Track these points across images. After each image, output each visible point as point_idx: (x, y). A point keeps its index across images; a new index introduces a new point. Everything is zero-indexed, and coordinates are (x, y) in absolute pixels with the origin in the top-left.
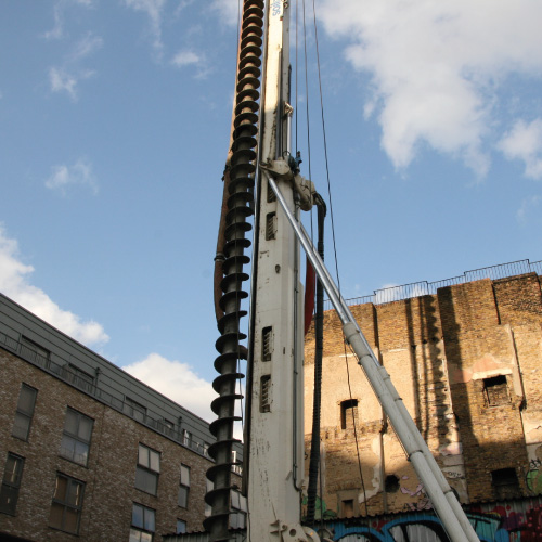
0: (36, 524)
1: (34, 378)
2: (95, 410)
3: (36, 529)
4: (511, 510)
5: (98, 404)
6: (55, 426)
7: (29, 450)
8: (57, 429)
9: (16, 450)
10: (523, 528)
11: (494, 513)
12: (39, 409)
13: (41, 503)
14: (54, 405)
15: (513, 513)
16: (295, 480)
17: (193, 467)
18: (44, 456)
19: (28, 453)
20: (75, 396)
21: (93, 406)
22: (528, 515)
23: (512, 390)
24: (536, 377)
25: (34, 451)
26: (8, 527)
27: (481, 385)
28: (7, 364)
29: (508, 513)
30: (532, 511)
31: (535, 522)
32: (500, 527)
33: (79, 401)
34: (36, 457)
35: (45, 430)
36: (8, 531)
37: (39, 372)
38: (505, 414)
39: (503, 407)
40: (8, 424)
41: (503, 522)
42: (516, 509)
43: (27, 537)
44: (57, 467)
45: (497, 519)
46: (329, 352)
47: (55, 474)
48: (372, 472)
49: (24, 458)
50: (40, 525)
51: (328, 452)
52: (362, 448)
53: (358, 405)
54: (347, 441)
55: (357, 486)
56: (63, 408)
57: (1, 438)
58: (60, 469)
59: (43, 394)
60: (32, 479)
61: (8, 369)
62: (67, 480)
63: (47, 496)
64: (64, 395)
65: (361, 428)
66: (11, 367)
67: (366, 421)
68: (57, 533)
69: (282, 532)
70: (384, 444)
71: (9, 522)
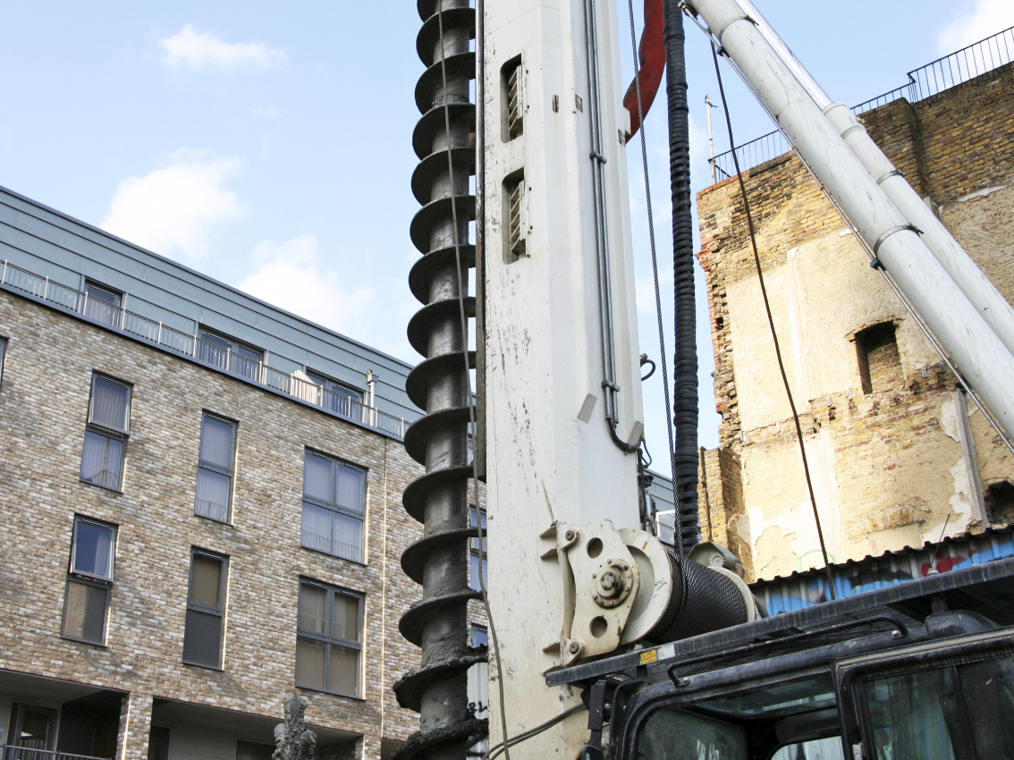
0: (270, 682)
1: (226, 398)
2: (366, 451)
3: (270, 694)
5: (370, 438)
6: (286, 489)
7: (235, 539)
8: (288, 494)
9: (208, 542)
12: (246, 458)
13: (274, 641)
14: (277, 448)
16: (611, 423)
18: (270, 548)
19: (234, 545)
20: (318, 426)
21: (361, 442)
25: (246, 542)
26: (210, 691)
28: (164, 376)
33: (328, 435)
34: (252, 552)
35: (264, 498)
36: (212, 701)
37: (236, 387)
40: (183, 493)
43: (251, 709)
44: (298, 568)
46: (815, 231)
47: (296, 583)
48: (947, 479)
49: (227, 557)
50: (277, 684)
51: (839, 450)
52: (918, 428)
53: (898, 334)
54: (878, 418)
55: (916, 516)
56: (296, 451)
57: (172, 523)
58: (307, 572)
59: (249, 429)
60: (247, 596)
61: (169, 387)
62: (323, 591)
63: (286, 627)
64: (294, 425)
65: (908, 384)
66: (173, 382)
67: (919, 366)
68: (316, 697)
69: (567, 550)
70: (971, 413)
71: (211, 683)
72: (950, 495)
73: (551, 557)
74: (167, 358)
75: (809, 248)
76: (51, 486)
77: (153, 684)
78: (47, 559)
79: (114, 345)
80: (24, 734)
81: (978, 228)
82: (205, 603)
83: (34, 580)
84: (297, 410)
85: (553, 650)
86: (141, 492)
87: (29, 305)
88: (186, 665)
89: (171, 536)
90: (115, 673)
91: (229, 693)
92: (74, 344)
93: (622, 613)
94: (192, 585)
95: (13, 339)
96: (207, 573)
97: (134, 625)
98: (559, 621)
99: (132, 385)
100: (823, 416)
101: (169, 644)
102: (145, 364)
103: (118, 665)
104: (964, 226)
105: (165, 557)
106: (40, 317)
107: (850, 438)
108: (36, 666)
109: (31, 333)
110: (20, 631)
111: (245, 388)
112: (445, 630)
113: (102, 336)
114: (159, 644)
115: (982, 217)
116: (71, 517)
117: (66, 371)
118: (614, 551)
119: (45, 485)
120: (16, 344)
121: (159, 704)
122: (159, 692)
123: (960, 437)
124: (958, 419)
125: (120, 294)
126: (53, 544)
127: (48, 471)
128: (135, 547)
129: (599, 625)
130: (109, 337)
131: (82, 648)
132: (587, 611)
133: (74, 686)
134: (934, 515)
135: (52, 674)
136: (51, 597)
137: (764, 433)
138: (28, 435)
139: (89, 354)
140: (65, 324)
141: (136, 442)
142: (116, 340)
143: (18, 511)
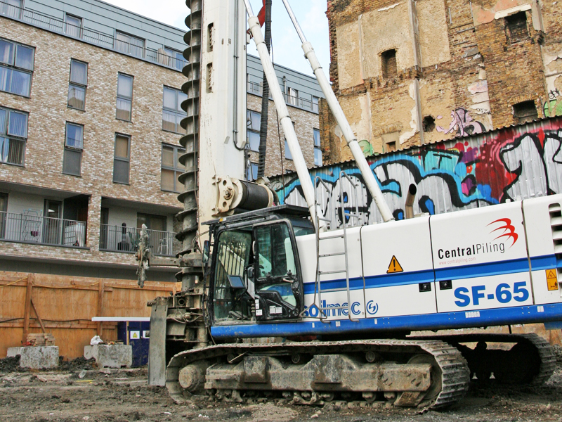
0: (150, 189)
1: (129, 66)
3: (150, 194)
4: (468, 146)
6: (155, 105)
7: (133, 128)
8: (156, 107)
9: (122, 130)
10: (478, 161)
11: (454, 149)
12: (138, 92)
13: (151, 171)
14: (151, 87)
15: (470, 148)
16: (235, 143)
17: (298, 122)
18: (149, 132)
19: (133, 131)
20: (169, 75)
22: (482, 149)
23: (531, 25)
24: (556, 10)
25: (138, 129)
26: (125, 194)
27: (503, 24)
28: (101, 58)
29: (466, 148)
30: (485, 145)
31: (487, 155)
32: (459, 161)
33: (174, 79)
34: (141, 134)
35: (146, 109)
36: (126, 197)
37: (132, 61)
38: (524, 49)
39: (522, 42)
40: (111, 109)
41: (461, 156)
42: (472, 144)
43: (143, 200)
44: (161, 139)
45: (456, 154)
46: (369, 8)
47: (161, 146)
48: (409, 115)
49: (130, 136)
50: (153, 190)
51: (373, 101)
52: (401, 93)
53: (396, 54)
54: (388, 89)
55: (398, 129)
56: (160, 88)
57: (107, 123)
58: (165, 141)
59: (138, 79)
60: (140, 153)
61: (104, 63)
62: (172, 149)
63: (156, 165)
64: (158, 76)
65: (399, 75)
66: (106, 61)
67: (403, 68)
68: (170, 194)
69: (218, 183)
70: (420, 88)
71: (125, 190)
72: (410, 121)
73: (214, 184)
74: (102, 50)
75: (366, 15)
76: (56, 110)
77: (101, 191)
78: (56, 141)
79: (80, 46)
80: (50, 211)
81: (428, 12)
82: (122, 156)
83: (51, 150)
84: (160, 69)
85: (214, 210)
86: (93, 110)
87: (44, 32)
88: (114, 183)
89: (106, 129)
90: (86, 187)
91: (133, 194)
92: (63, 47)
93: (230, 201)
94: (115, 149)
95: (38, 47)
96: (122, 144)
97: (92, 167)
98: (215, 202)
99: (88, 63)
100: (368, 86)
101: (107, 174)
102: (93, 53)
103: (86, 184)
104: (423, 10)
105: (104, 138)
106: (48, 37)
107: (377, 96)
108: (54, 186)
109: (45, 44)
110: (47, 171)
111: (137, 61)
112: (191, 200)
113: (75, 43)
114: (103, 174)
115: (430, 8)
116: (65, 123)
117: (60, 59)
118: (229, 184)
119: (53, 110)
120: (39, 49)
121: (104, 199)
122: (103, 194)
123: (415, 98)
124: (415, 91)
125: (81, 19)
126: (58, 134)
127: (55, 103)
128: (92, 134)
129: (225, 204)
130: (77, 43)
131: (72, 177)
132: (222, 200)
133: (69, 193)
134: (404, 128)
135: (60, 188)
136: (58, 157)
137: (347, 91)
138: (46, 89)
139: (69, 51)
140: (59, 39)
141: (90, 89)
142: (80, 44)
143: (44, 122)
